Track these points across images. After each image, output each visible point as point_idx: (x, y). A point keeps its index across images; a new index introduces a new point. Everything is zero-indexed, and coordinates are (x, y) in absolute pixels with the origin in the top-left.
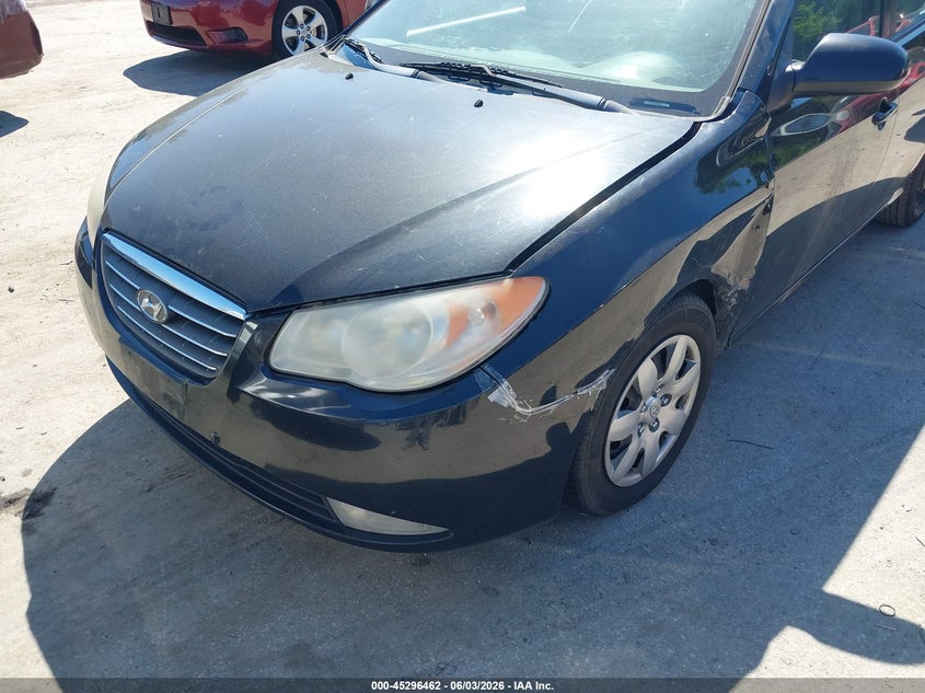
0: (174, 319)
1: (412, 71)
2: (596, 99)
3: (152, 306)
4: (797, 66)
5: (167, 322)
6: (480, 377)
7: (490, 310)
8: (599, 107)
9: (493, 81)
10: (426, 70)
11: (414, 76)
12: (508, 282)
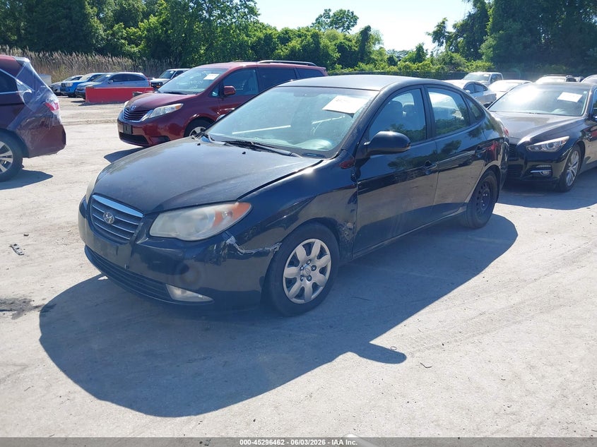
0: (117, 222)
1: (224, 143)
2: (289, 152)
3: (109, 218)
4: (368, 143)
5: (113, 224)
6: (224, 235)
7: (230, 213)
8: (289, 155)
9: (254, 147)
10: (231, 144)
11: (225, 145)
12: (237, 204)
